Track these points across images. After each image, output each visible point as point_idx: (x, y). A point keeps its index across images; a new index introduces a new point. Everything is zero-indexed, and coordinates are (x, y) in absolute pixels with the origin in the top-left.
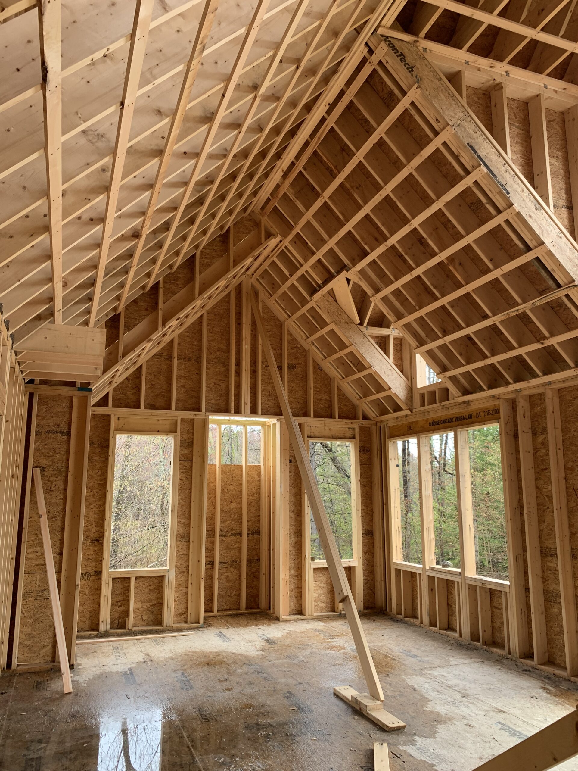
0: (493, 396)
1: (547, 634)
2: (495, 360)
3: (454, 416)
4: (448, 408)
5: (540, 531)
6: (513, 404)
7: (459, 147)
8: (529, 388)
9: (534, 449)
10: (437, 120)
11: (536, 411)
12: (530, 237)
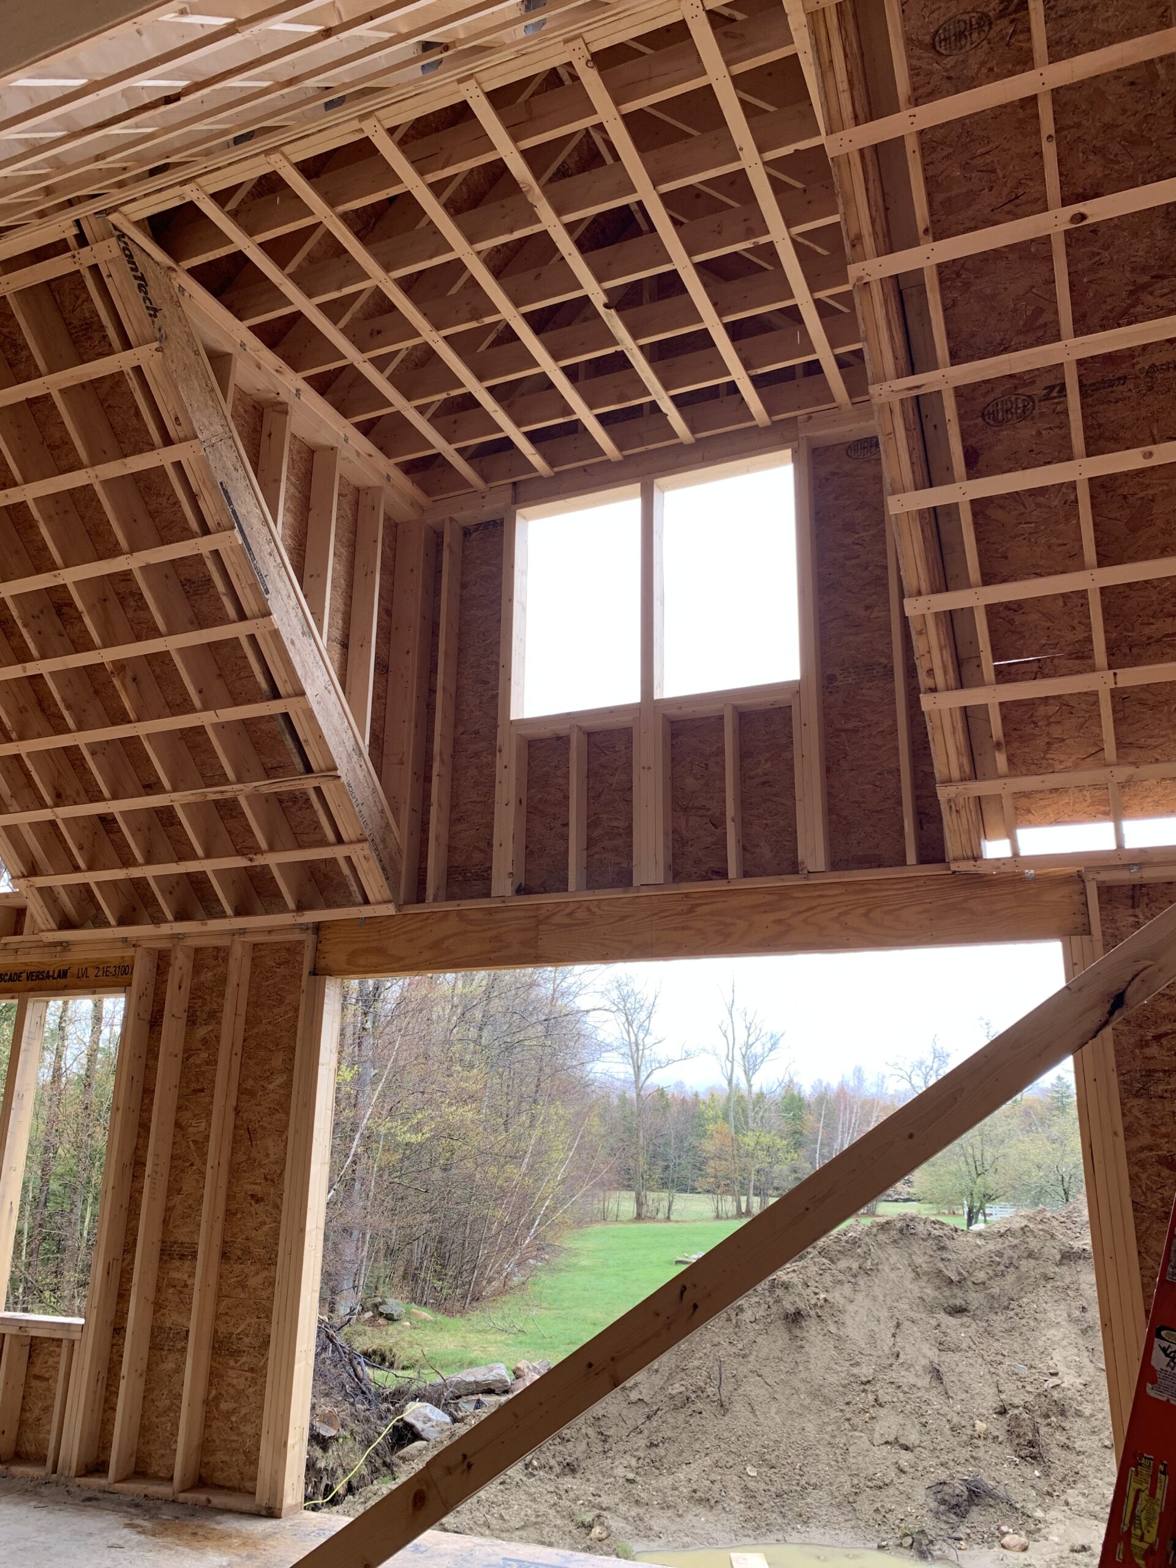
0: (125, 940)
1: (142, 1416)
2: (149, 872)
3: (27, 968)
4: (16, 951)
5: (168, 1210)
6: (162, 961)
7: (204, 483)
8: (201, 935)
9: (185, 1051)
10: (177, 419)
11: (202, 979)
12: (284, 676)
